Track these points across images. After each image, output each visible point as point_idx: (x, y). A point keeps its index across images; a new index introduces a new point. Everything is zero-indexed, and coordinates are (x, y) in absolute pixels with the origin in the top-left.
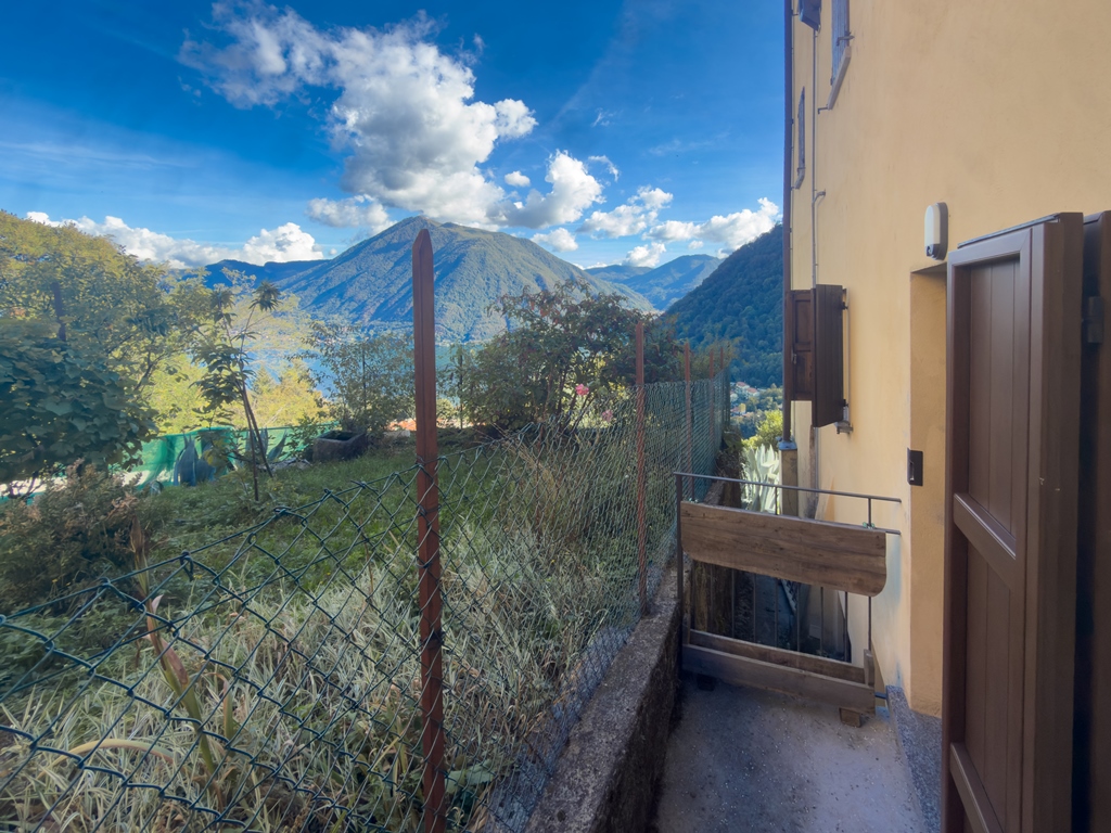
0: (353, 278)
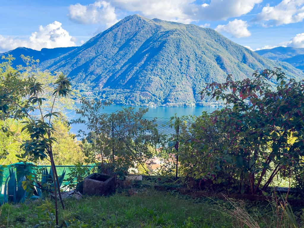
0: (94, 59)
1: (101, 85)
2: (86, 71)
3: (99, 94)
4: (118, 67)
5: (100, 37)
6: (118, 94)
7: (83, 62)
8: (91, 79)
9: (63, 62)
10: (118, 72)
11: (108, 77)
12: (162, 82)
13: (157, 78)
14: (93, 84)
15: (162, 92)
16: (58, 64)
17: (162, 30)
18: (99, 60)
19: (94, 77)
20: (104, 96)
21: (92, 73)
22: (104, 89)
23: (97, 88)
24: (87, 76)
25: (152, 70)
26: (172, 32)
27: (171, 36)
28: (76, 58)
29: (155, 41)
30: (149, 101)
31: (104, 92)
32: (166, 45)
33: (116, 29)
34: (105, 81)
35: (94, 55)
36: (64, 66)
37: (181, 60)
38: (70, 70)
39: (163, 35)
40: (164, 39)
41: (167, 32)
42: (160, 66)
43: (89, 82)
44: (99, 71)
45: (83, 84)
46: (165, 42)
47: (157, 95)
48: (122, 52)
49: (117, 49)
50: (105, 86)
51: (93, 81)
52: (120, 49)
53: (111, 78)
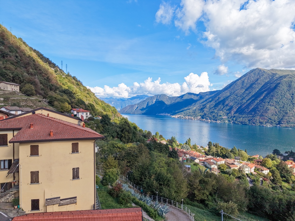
1: (233, 112)
2: (223, 104)
3: (231, 118)
4: (244, 101)
5: (233, 84)
6: (243, 118)
7: (222, 99)
8: (227, 109)
9: (210, 100)
10: (244, 104)
11: (237, 107)
12: (276, 110)
13: (273, 108)
14: (228, 112)
15: (277, 117)
16: (208, 101)
17: (277, 76)
18: (232, 98)
19: (228, 107)
20: (234, 119)
21: (227, 105)
22: (235, 115)
23: (230, 114)
24: (224, 107)
25: (268, 103)
26: (285, 77)
27: (284, 79)
28: (218, 97)
29: (272, 84)
30: (266, 123)
31: (234, 117)
32: (280, 85)
33: (244, 78)
34: (235, 110)
35: (229, 94)
36: (211, 101)
37: (293, 94)
38: (214, 104)
39: (277, 79)
40: (278, 82)
41: (281, 77)
42: (275, 100)
43: (225, 110)
44: (231, 104)
45: (221, 112)
46: (279, 83)
47: (273, 119)
48: (247, 92)
49: (244, 90)
50: (236, 113)
51: (228, 110)
52: (246, 90)
53: (239, 108)
